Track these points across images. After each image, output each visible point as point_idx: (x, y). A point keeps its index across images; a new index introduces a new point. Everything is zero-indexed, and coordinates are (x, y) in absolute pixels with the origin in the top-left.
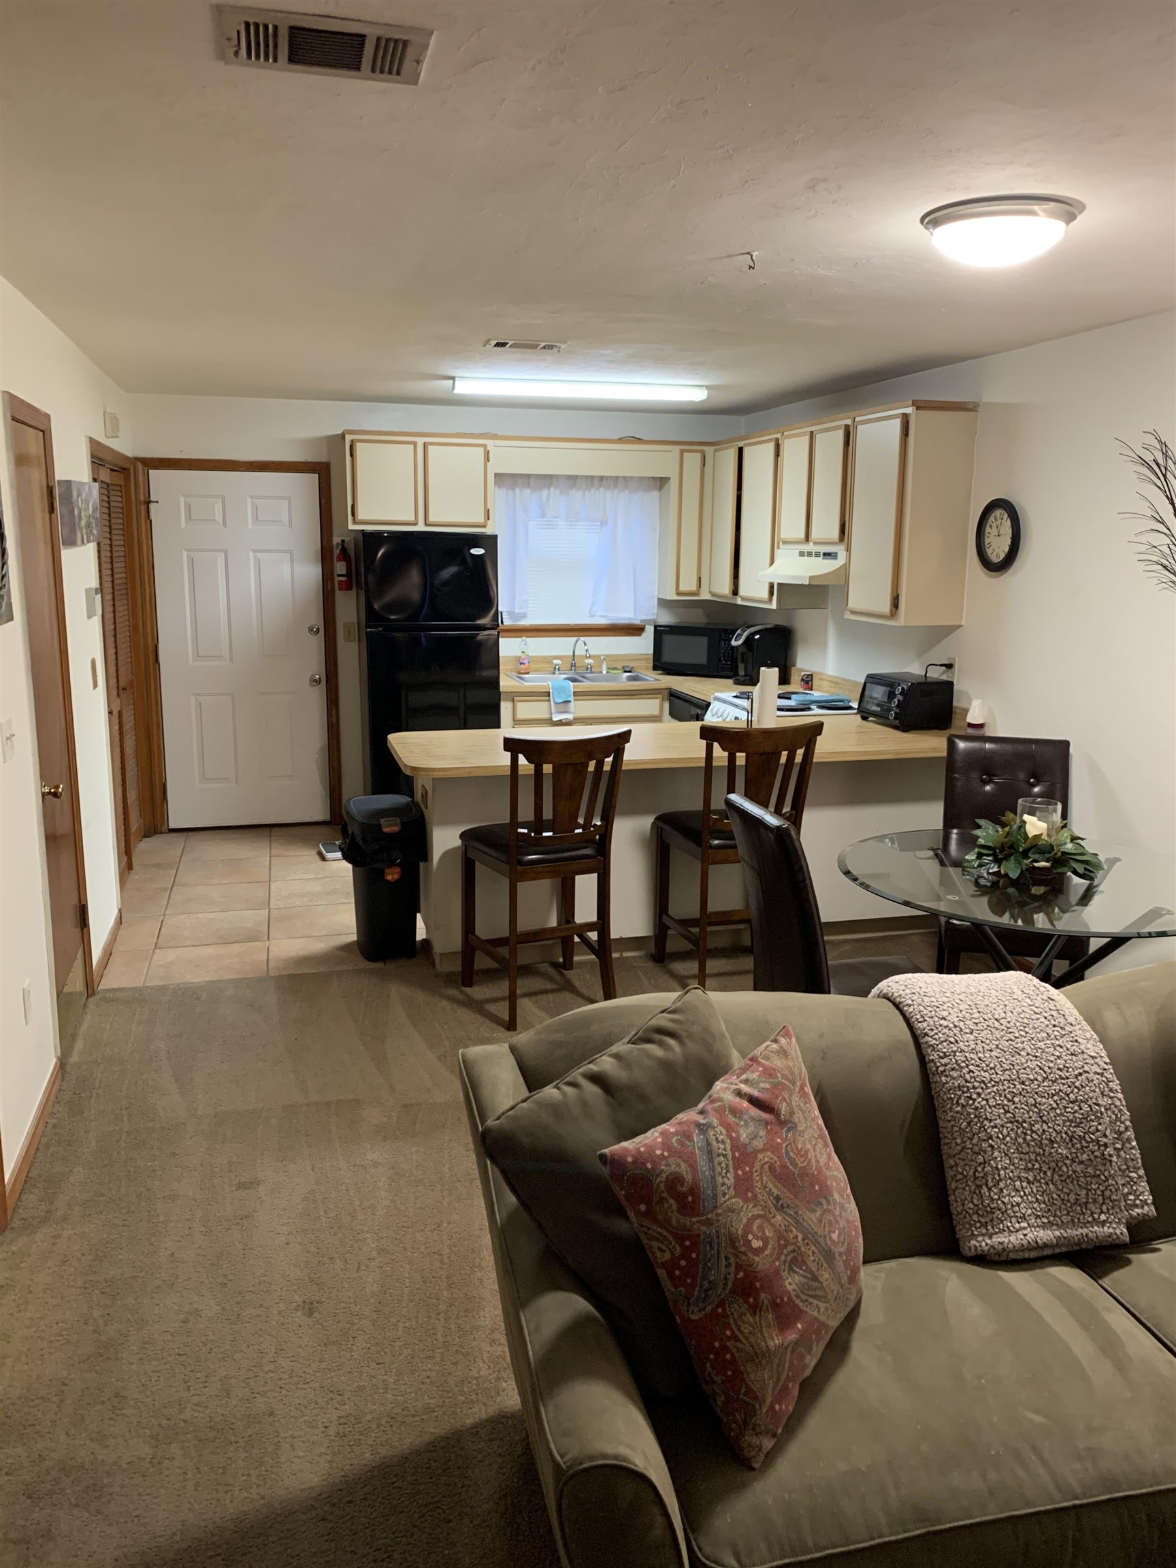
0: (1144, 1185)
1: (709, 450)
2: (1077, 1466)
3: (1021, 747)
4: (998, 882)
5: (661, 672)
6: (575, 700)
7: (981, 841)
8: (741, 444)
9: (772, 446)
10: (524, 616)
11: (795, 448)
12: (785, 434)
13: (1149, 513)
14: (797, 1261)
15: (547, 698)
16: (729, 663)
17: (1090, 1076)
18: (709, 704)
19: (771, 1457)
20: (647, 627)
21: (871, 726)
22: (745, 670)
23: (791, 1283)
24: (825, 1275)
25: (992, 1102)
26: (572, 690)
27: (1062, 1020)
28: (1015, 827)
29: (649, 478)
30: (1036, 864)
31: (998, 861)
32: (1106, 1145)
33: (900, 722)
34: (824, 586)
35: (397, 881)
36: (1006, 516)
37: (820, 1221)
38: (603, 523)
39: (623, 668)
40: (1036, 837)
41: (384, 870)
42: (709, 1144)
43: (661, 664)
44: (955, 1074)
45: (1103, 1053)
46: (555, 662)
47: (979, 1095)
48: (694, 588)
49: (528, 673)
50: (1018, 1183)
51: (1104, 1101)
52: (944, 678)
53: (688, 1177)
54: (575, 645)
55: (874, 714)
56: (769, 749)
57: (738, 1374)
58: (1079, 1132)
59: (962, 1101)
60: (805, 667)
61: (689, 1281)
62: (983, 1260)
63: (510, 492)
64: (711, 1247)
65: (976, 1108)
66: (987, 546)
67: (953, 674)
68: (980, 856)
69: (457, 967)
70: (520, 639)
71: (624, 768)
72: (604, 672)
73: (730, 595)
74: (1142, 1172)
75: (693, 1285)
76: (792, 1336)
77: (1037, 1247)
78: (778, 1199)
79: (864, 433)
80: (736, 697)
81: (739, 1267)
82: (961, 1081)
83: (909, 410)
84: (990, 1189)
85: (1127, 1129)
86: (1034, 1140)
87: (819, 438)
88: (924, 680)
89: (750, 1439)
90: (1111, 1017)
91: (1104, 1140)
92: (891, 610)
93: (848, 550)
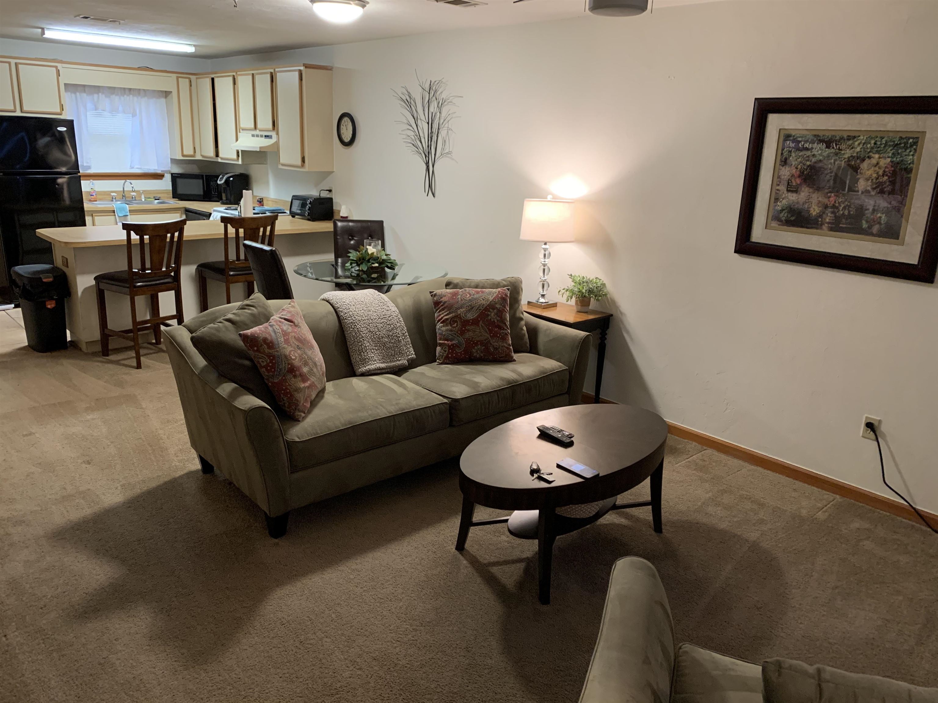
0: (412, 349)
1: (193, 78)
2: (393, 407)
3: (364, 224)
4: (359, 273)
5: (177, 199)
6: (130, 215)
7: (351, 258)
8: (213, 76)
9: (231, 79)
10: (89, 168)
11: (244, 82)
12: (238, 73)
13: (406, 121)
14: (306, 364)
15: (113, 214)
16: (216, 193)
17: (393, 316)
18: (210, 214)
19: (304, 418)
20: (166, 175)
21: (297, 219)
22: (226, 196)
23: (305, 370)
24: (315, 370)
25: (362, 326)
26: (128, 209)
27: (383, 301)
28: (364, 251)
29: (158, 91)
30: (373, 265)
31: (358, 265)
32: (399, 337)
33: (311, 217)
34: (264, 152)
35: (54, 308)
36: (349, 120)
37: (312, 354)
38: (134, 115)
39: (154, 197)
40: (373, 253)
41: (45, 302)
42: (274, 330)
43: (176, 195)
44: (349, 319)
45: (397, 310)
46: (113, 194)
47: (358, 324)
48: (191, 153)
49: (96, 201)
50: (373, 351)
51: (398, 324)
52: (328, 196)
53: (269, 338)
54: (124, 184)
55: (298, 214)
56: (254, 227)
57: (291, 395)
58: (391, 333)
59: (353, 327)
60: (258, 195)
61: (273, 370)
62: (363, 375)
63: (73, 95)
64: (279, 358)
65: (357, 329)
66: (342, 134)
67: (332, 194)
68: (351, 264)
69: (99, 348)
70: (88, 181)
71: (184, 239)
72: (143, 200)
73: (215, 157)
74: (411, 345)
75: (275, 370)
76: (307, 384)
77: (380, 369)
78: (298, 346)
79: (280, 77)
80: (226, 209)
81: (289, 364)
82: (352, 321)
83: (302, 68)
84: (364, 353)
85: (406, 332)
86: (377, 337)
87: (257, 77)
88: (319, 197)
89: (297, 413)
90: (399, 301)
91: (399, 335)
92: (302, 164)
93: (277, 134)
